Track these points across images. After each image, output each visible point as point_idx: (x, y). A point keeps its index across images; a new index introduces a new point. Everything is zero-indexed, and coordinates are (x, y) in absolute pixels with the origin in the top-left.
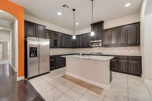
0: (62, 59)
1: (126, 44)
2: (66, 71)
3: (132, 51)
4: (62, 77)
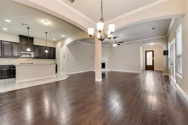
1: (50, 57)
3: (52, 61)
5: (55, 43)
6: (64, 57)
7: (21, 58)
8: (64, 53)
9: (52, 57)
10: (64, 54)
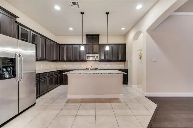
0: (48, 78)
1: (118, 60)
2: (67, 94)
3: (120, 66)
4: (67, 103)
5: (125, 35)
6: (140, 57)
7: (88, 62)
8: (141, 50)
9: (120, 58)
10: (139, 52)
